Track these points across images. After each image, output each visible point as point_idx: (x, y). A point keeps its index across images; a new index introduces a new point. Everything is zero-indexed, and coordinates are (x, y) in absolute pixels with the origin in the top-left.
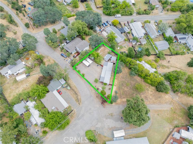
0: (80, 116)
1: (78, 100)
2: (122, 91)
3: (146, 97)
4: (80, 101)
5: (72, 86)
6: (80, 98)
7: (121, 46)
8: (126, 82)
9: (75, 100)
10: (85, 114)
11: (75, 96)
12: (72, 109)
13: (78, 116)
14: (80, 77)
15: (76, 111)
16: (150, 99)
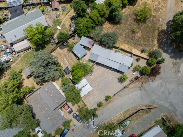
0: (171, 108)
1: (148, 110)
2: (141, 42)
3: (155, 9)
4: (150, 106)
5: (123, 118)
6: (145, 106)
7: (54, 22)
8: (127, 31)
9: (148, 113)
10: (169, 101)
11: (141, 113)
12: (160, 119)
13: (172, 110)
14: (108, 103)
15: (164, 114)
16: (159, 5)
